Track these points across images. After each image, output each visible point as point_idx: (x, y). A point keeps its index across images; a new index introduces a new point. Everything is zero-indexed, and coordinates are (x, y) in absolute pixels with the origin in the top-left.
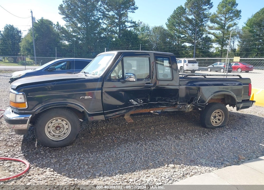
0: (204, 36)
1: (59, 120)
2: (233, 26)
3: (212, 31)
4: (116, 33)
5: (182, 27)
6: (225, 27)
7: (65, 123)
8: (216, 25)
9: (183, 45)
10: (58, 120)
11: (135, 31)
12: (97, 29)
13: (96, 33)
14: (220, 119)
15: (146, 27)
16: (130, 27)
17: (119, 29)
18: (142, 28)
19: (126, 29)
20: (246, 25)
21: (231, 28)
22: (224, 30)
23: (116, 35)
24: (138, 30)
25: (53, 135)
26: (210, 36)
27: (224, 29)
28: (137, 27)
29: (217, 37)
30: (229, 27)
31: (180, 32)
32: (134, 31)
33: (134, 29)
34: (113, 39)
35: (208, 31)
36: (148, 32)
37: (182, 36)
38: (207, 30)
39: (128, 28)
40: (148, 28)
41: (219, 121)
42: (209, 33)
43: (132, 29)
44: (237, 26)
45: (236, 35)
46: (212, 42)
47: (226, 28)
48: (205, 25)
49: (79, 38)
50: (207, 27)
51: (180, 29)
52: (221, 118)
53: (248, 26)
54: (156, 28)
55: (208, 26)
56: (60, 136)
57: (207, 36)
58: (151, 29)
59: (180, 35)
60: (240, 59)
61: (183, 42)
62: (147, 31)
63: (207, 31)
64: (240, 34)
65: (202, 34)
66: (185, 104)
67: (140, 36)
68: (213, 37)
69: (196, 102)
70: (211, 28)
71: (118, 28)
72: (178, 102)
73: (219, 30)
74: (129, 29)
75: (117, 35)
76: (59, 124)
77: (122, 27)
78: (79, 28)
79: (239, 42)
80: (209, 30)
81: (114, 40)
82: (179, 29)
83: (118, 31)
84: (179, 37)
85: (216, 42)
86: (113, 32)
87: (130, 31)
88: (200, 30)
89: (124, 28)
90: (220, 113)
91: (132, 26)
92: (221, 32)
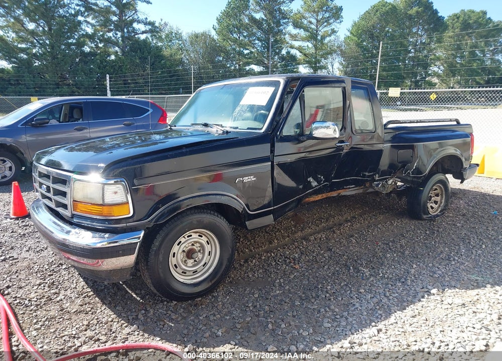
0: (284, 52)
1: (194, 235)
2: (330, 36)
3: (297, 44)
4: (116, 44)
5: (245, 34)
6: (317, 36)
7: (206, 239)
8: (302, 33)
9: (248, 68)
10: (191, 236)
11: (154, 42)
12: (74, 36)
13: (72, 44)
14: (437, 202)
15: (176, 33)
16: (143, 32)
17: (122, 36)
18: (167, 36)
19: (136, 36)
20: (351, 33)
21: (328, 39)
22: (316, 42)
23: (117, 48)
24: (160, 39)
25: (183, 272)
26: (294, 52)
27: (316, 39)
28: (157, 32)
29: (305, 55)
30: (323, 38)
31: (241, 44)
32: (151, 40)
33: (151, 36)
34: (109, 55)
35: (290, 42)
36: (180, 42)
37: (246, 52)
38: (288, 40)
39: (140, 35)
40: (178, 36)
41: (436, 205)
42: (292, 47)
43: (149, 35)
44: (337, 34)
45: (335, 52)
46: (299, 64)
47: (319, 38)
48: (284, 31)
49: (35, 55)
50: (287, 36)
51: (241, 38)
52: (438, 199)
53: (353, 35)
54: (197, 36)
55: (290, 34)
56: (197, 271)
57: (288, 53)
58: (185, 36)
59: (242, 49)
60: (401, 93)
61: (248, 64)
62: (177, 41)
63: (287, 43)
64: (341, 50)
65: (281, 49)
66: (386, 179)
67: (166, 52)
68: (298, 54)
69: (409, 173)
70: (294, 37)
71: (119, 34)
72: (377, 175)
73: (308, 41)
74: (143, 37)
75: (119, 47)
76: (193, 245)
77: (128, 32)
78: (33, 33)
79: (341, 64)
80: (292, 40)
81: (113, 57)
82: (239, 37)
83: (120, 41)
84: (240, 54)
85: (304, 64)
86: (108, 41)
87: (145, 41)
88: (276, 41)
89: (133, 34)
90: (438, 191)
91: (148, 31)
92: (310, 45)
